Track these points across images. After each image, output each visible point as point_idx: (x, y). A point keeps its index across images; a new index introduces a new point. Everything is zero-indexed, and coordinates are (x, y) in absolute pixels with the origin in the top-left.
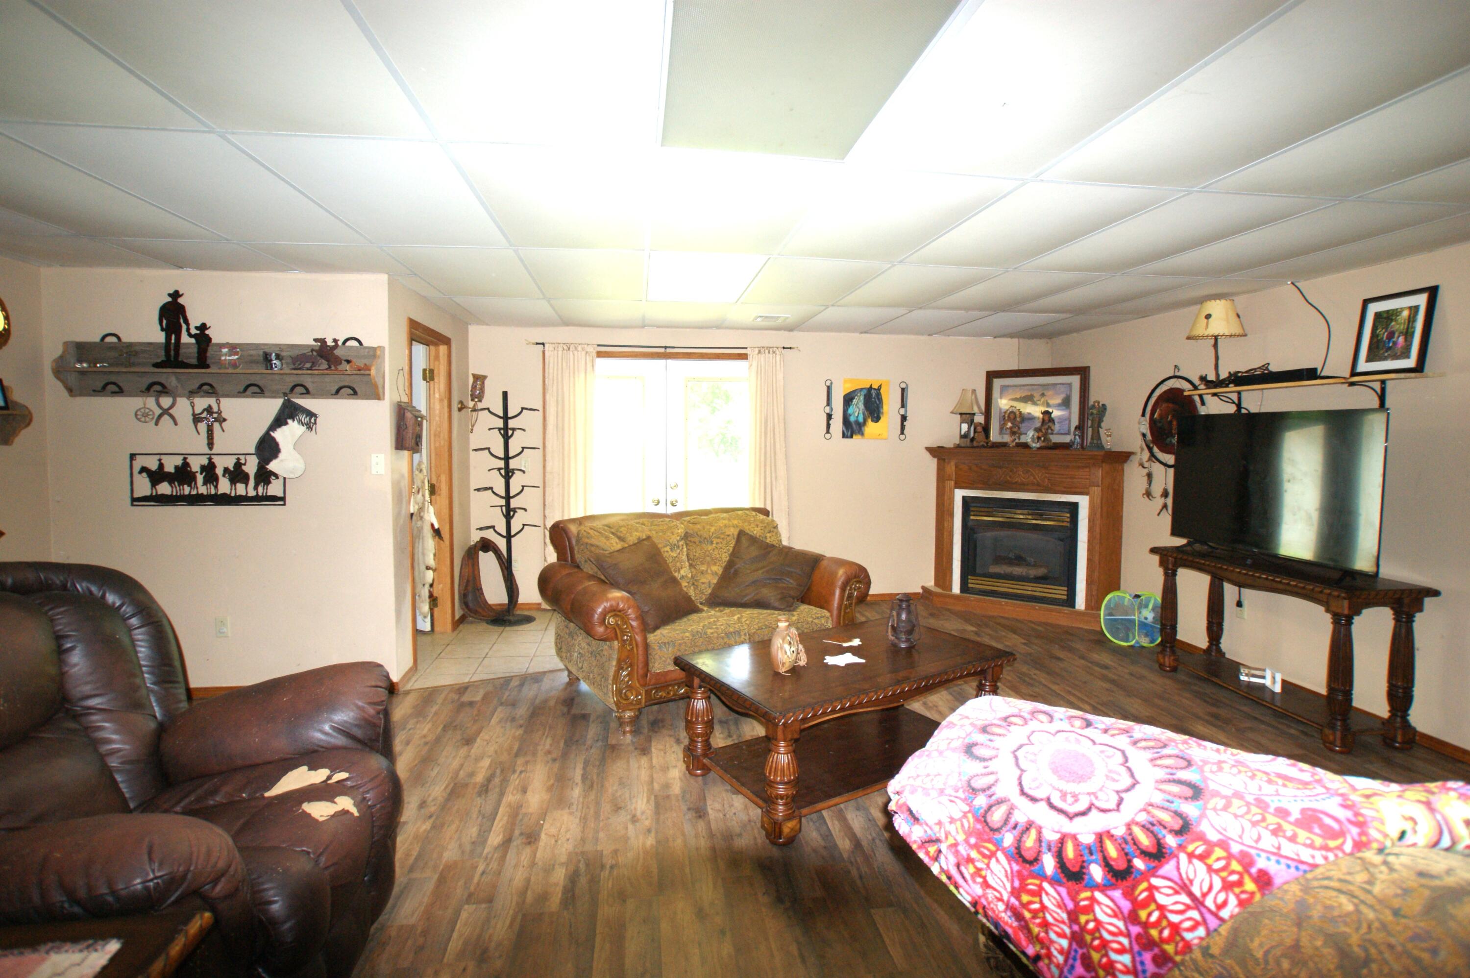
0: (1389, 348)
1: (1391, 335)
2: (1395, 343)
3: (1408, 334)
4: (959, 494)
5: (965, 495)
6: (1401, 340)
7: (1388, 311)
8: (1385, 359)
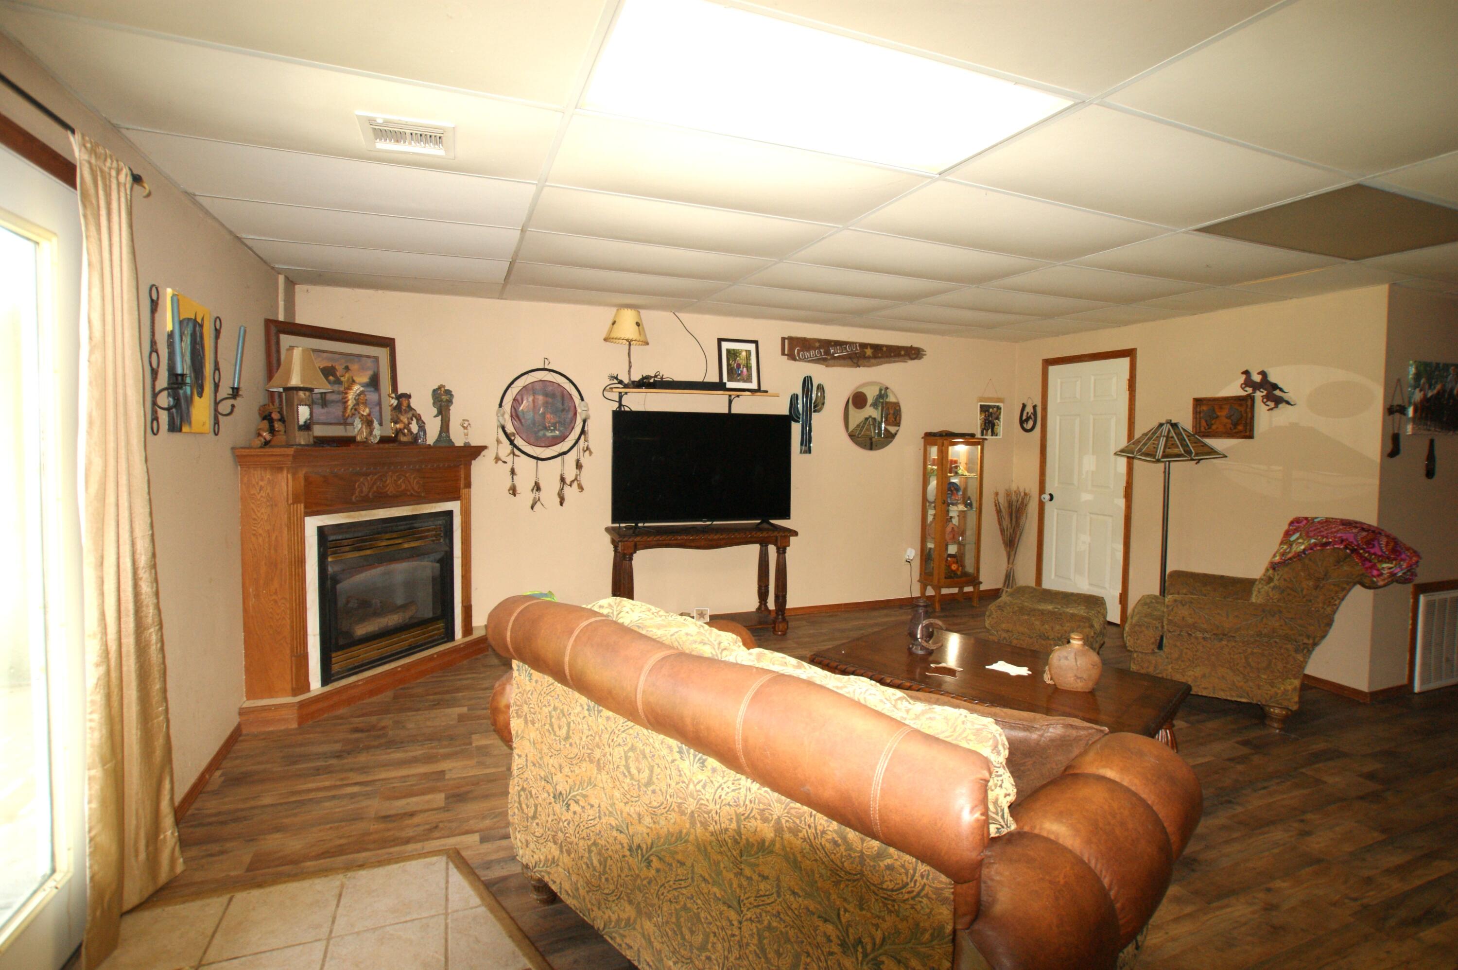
0: (739, 375)
1: (739, 366)
2: (742, 372)
3: (749, 368)
4: (312, 524)
5: (321, 524)
6: (745, 370)
7: (734, 350)
8: (738, 381)
